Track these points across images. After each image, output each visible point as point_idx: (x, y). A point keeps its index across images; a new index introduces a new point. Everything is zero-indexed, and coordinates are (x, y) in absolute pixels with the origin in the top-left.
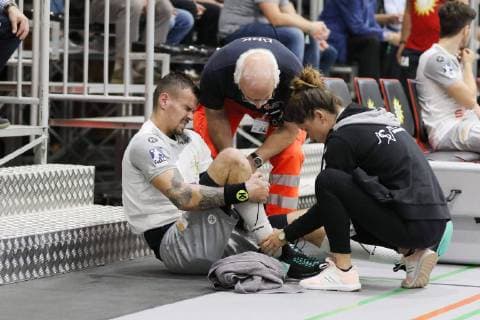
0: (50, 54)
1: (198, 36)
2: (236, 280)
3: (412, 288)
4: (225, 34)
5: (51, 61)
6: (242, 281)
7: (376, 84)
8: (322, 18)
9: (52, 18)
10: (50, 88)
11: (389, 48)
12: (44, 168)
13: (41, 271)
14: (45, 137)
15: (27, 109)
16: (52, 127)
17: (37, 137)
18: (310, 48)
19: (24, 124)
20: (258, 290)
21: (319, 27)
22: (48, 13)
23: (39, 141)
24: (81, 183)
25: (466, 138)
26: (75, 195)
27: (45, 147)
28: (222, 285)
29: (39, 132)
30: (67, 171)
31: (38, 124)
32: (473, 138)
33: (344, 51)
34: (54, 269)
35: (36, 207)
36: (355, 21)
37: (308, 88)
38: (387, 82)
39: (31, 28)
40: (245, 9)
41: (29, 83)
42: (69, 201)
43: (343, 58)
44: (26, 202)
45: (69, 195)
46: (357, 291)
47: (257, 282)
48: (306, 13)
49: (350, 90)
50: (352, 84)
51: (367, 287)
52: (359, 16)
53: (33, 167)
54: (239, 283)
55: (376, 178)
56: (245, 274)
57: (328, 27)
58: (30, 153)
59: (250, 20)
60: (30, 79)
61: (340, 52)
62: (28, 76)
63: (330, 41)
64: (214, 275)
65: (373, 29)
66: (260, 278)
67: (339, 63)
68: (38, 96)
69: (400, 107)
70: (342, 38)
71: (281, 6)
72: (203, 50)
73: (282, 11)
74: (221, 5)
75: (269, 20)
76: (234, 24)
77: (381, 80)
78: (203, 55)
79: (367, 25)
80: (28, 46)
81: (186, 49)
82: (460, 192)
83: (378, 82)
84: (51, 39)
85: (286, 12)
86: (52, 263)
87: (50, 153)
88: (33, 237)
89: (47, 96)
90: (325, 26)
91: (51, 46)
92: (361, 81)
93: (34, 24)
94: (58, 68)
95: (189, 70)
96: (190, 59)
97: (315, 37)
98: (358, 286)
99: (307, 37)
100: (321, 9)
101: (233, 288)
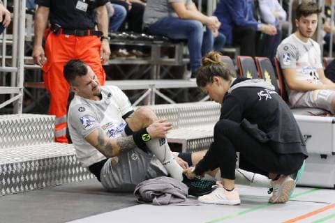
0: (26, 37)
1: (129, 25)
2: (153, 196)
3: (276, 203)
4: (148, 24)
5: (26, 42)
6: (158, 197)
7: (253, 61)
8: (216, 14)
9: (27, 12)
10: (25, 61)
11: (262, 35)
12: (20, 117)
13: (17, 188)
14: (21, 95)
15: (9, 75)
16: (26, 88)
17: (16, 95)
18: (207, 34)
19: (6, 86)
20: (169, 204)
21: (213, 20)
22: (24, 8)
23: (17, 97)
24: (46, 127)
25: (316, 99)
26: (41, 136)
27: (21, 102)
28: (144, 199)
29: (17, 91)
30: (37, 119)
31: (16, 86)
32: (321, 98)
33: (230, 37)
34: (26, 187)
35: (14, 144)
36: (238, 16)
37: (210, 63)
38: (260, 59)
39: (12, 19)
40: (162, 7)
41: (10, 57)
42: (38, 140)
43: (230, 42)
44: (8, 140)
45: (38, 136)
46: (238, 205)
47: (168, 198)
48: (205, 10)
49: (234, 64)
50: (236, 61)
51: (245, 202)
52: (241, 13)
53: (13, 115)
54: (156, 198)
55: (256, 125)
56: (159, 192)
57: (219, 21)
58: (11, 106)
59: (165, 15)
60: (11, 54)
61: (227, 38)
62: (9, 53)
63: (220, 30)
64: (138, 192)
65: (251, 22)
66: (170, 195)
67: (227, 46)
68: (17, 66)
69: (269, 77)
70: (229, 28)
71: (186, 5)
72: (132, 36)
73: (187, 9)
74: (145, 4)
75: (178, 15)
76: (154, 18)
77: (256, 58)
78: (132, 39)
79: (246, 19)
80: (10, 31)
81: (120, 35)
82: (310, 136)
83: (254, 59)
84: (26, 27)
85: (190, 9)
86: (25, 183)
87: (24, 106)
88: (12, 165)
89: (22, 66)
90: (217, 20)
91: (26, 31)
92: (242, 58)
93: (14, 16)
94: (31, 47)
95: (122, 49)
96: (123, 42)
97: (210, 27)
98: (238, 201)
99: (205, 27)
100: (215, 8)
101: (152, 201)
